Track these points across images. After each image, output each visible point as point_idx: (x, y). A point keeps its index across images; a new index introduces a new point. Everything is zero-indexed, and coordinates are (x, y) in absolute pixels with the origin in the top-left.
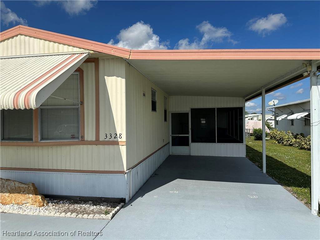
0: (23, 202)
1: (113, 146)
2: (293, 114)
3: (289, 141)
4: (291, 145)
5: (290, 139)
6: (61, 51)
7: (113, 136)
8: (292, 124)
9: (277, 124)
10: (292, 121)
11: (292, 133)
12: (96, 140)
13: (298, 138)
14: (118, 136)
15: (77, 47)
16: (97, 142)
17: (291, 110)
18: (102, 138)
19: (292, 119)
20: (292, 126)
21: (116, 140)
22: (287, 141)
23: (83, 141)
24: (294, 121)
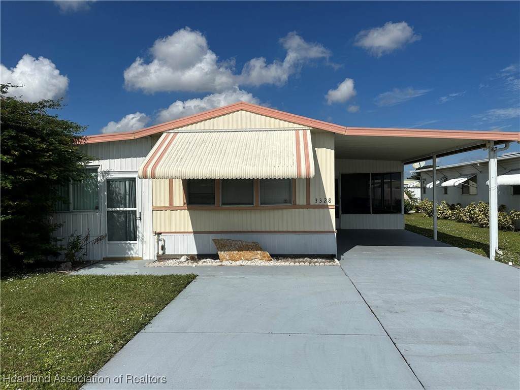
0: (252, 258)
1: (323, 210)
2: (446, 180)
3: (444, 213)
4: (446, 218)
5: (445, 211)
6: (282, 126)
7: (324, 200)
8: (446, 193)
9: (425, 192)
10: (446, 188)
11: (447, 204)
12: (307, 205)
13: (457, 209)
14: (328, 200)
15: (297, 124)
16: (308, 206)
17: (445, 174)
18: (312, 202)
19: (446, 185)
20: (446, 195)
21: (325, 204)
22: (441, 213)
23: (295, 206)
24: (448, 189)
